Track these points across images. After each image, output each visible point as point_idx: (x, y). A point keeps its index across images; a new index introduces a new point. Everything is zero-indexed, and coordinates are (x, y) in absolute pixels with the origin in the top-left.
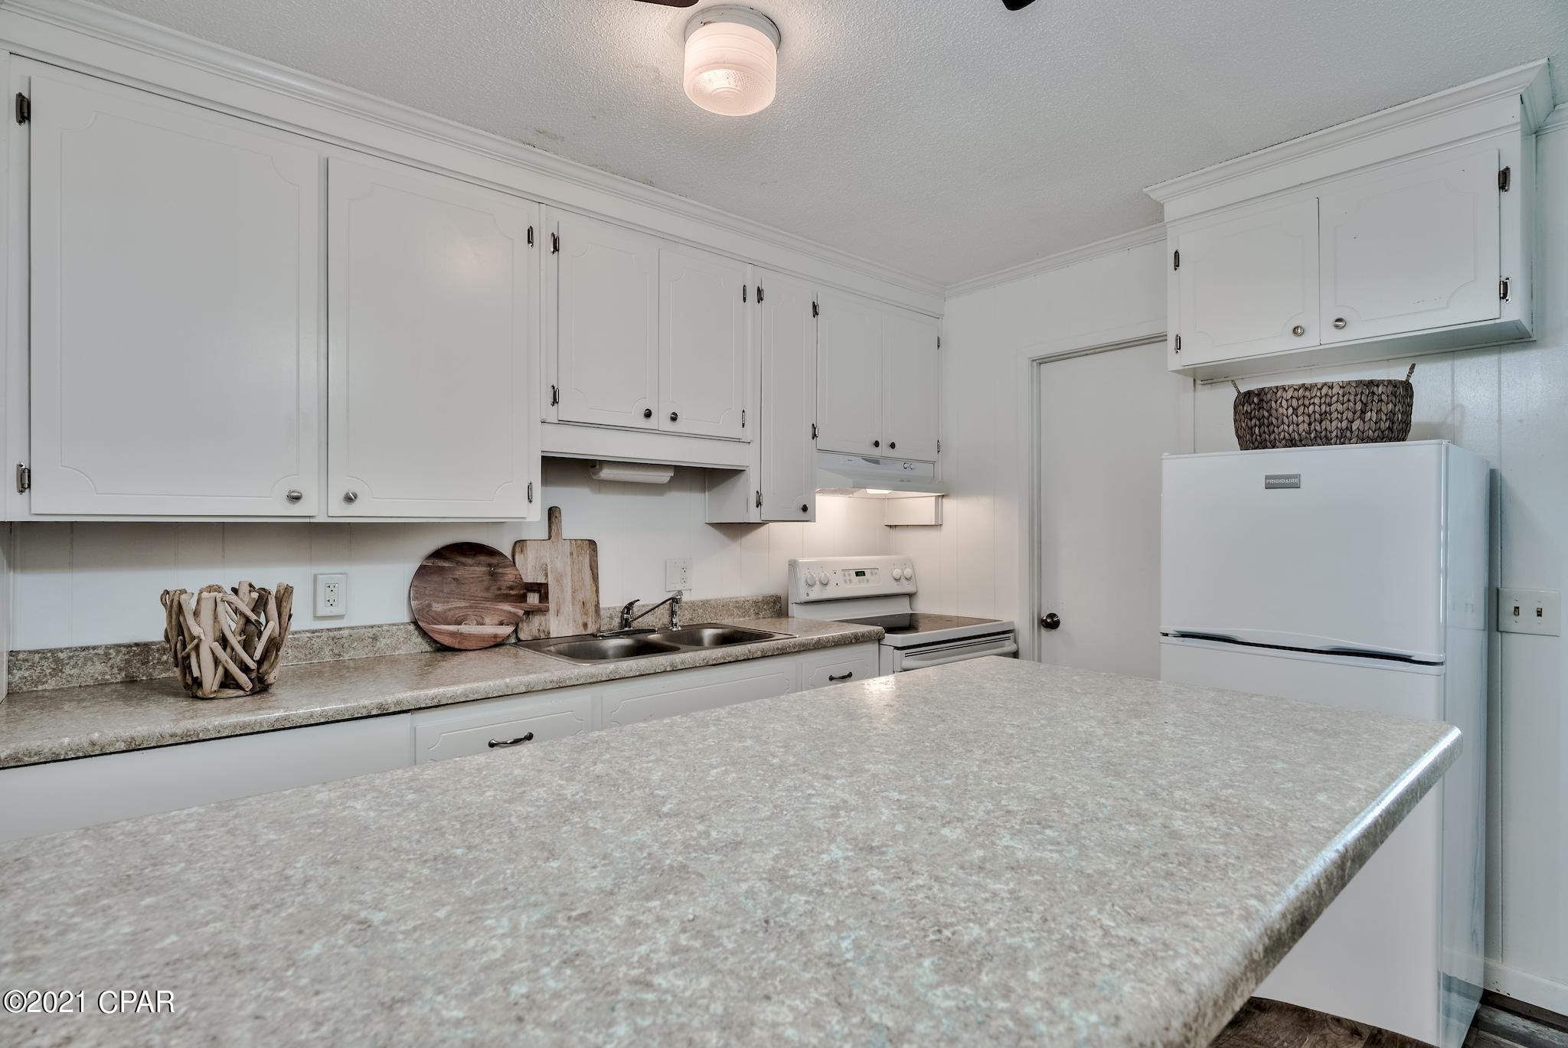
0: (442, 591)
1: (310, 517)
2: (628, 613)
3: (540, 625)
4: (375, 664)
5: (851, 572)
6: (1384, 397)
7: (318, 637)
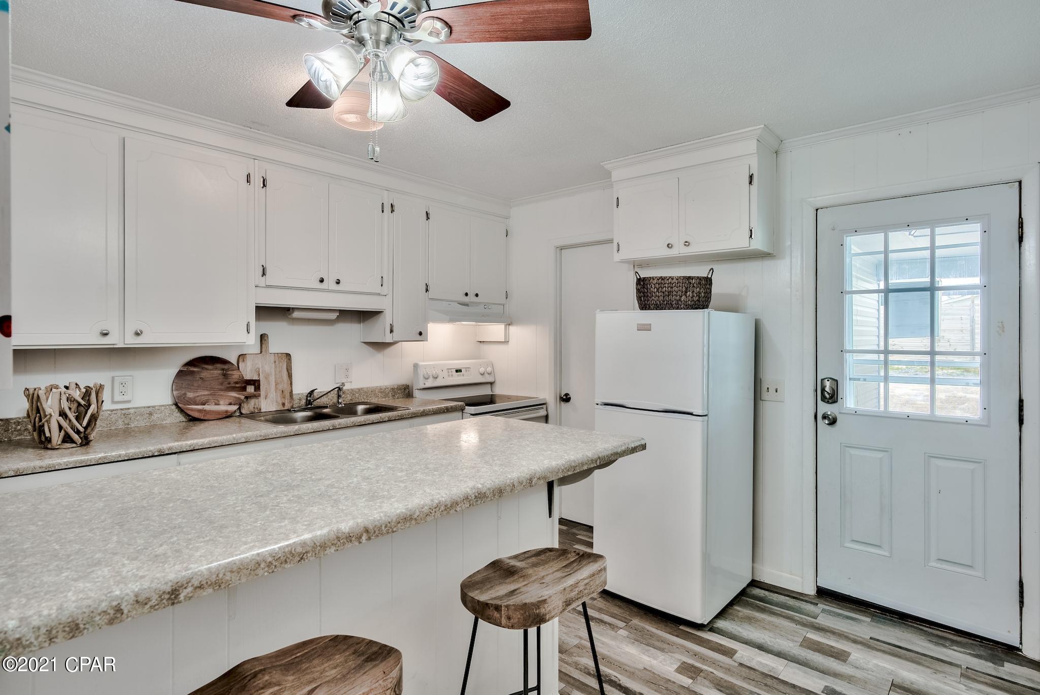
0: (193, 385)
1: (113, 344)
2: (310, 397)
3: (255, 404)
4: (150, 430)
5: (452, 370)
6: (695, 285)
7: (115, 413)
